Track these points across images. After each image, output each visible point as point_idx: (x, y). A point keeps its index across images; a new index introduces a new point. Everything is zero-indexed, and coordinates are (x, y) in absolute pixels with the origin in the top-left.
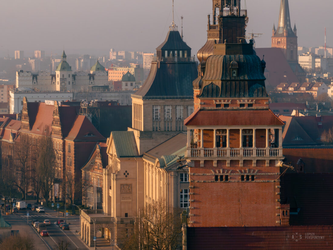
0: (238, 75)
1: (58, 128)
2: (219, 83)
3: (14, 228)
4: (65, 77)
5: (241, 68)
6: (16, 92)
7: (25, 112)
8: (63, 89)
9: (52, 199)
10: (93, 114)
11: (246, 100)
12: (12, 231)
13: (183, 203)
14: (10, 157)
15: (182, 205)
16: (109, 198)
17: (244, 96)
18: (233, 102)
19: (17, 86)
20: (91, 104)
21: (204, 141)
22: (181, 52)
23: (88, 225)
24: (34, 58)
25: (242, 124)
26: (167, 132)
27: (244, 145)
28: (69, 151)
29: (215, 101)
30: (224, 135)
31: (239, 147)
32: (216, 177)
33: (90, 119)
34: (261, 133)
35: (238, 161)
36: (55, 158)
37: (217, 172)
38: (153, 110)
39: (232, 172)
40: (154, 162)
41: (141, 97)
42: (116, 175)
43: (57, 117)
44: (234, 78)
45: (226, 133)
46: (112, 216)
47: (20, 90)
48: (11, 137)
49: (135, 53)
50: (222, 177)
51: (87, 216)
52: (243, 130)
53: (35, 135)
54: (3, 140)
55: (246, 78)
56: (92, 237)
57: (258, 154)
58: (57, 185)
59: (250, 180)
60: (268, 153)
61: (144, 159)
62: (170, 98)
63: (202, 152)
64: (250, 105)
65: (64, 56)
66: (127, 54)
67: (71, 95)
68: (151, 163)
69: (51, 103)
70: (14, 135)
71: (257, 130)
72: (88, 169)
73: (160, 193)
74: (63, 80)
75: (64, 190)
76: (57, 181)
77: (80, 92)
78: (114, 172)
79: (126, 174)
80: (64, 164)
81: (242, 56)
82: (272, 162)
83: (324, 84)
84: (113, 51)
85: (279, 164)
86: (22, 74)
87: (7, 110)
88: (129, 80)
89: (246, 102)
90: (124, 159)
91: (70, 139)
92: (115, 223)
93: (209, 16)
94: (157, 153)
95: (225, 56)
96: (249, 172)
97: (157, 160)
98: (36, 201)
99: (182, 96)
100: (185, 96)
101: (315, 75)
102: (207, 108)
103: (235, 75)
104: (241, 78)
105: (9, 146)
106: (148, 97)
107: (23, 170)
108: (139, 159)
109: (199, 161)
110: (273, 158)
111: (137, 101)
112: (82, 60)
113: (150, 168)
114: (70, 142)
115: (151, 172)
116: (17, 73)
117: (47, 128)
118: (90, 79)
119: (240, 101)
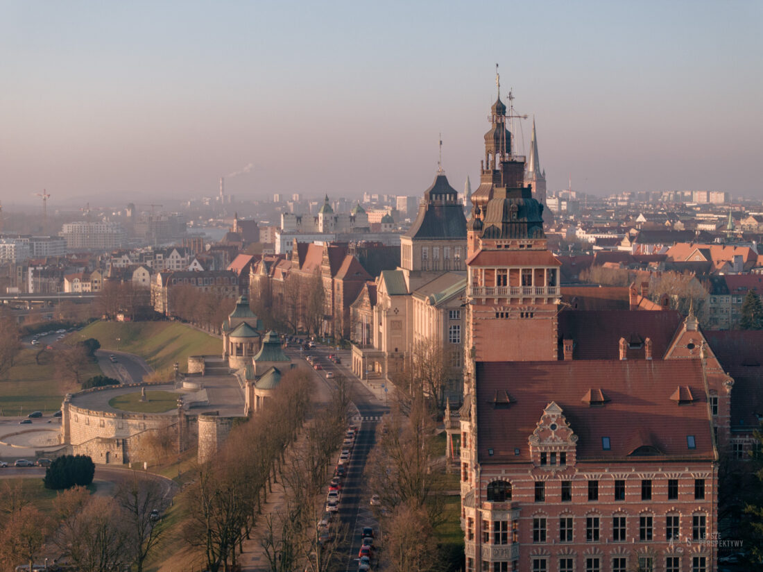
0: (518, 217)
1: (327, 268)
2: (500, 225)
3: (294, 361)
4: (327, 219)
5: (521, 211)
6: (282, 233)
7: (295, 253)
8: (326, 231)
9: (321, 334)
10: (361, 254)
11: (525, 242)
12: (292, 365)
13: (452, 339)
14: (281, 294)
15: (451, 340)
16: (380, 334)
17: (523, 237)
18: (513, 243)
19: (282, 228)
20: (359, 245)
21: (486, 280)
22: (448, 195)
23: (360, 359)
24: (292, 201)
25: (521, 264)
26: (435, 271)
27: (524, 284)
28: (338, 289)
29: (496, 242)
30: (505, 274)
31: (518, 285)
32: (497, 314)
33: (358, 259)
34: (539, 273)
35: (518, 299)
36: (324, 296)
37: (498, 309)
38: (422, 250)
39: (512, 309)
40: (424, 300)
41: (410, 238)
42: (387, 312)
43: (326, 257)
44: (514, 221)
45: (506, 272)
46: (383, 351)
47: (285, 231)
48: (282, 276)
49: (388, 197)
50: (502, 314)
51: (359, 351)
52: (523, 270)
53: (305, 273)
54: (274, 278)
55: (526, 220)
56: (364, 371)
57: (537, 292)
58: (326, 322)
59: (529, 317)
60: (546, 291)
61: (413, 297)
62: (438, 239)
63: (484, 291)
64: (529, 246)
65: (327, 199)
66: (381, 197)
67: (334, 236)
68: (420, 300)
69: (320, 243)
70: (284, 274)
71: (536, 270)
72: (356, 306)
73: (430, 330)
74: (325, 221)
75: (333, 327)
76: (327, 318)
77: (343, 233)
78: (384, 309)
79: (396, 311)
80: (333, 301)
81: (521, 200)
82: (550, 300)
83: (572, 225)
84: (368, 194)
85: (557, 302)
86: (286, 216)
87: (272, 250)
88: (388, 222)
89: (526, 243)
90: (394, 296)
91: (339, 278)
92: (386, 357)
93: (482, 162)
94: (426, 292)
95: (505, 200)
96: (529, 309)
97: (427, 298)
98: (307, 336)
99: (449, 238)
100: (452, 237)
101: (561, 217)
102: (488, 248)
103: (515, 217)
104: (521, 220)
105: (280, 284)
106: (417, 238)
107: (294, 307)
108: (409, 296)
109: (481, 299)
110: (551, 296)
111: (406, 242)
112: (338, 203)
113: (420, 305)
114: (339, 281)
115: (420, 310)
116: (282, 216)
117: (317, 268)
118: (351, 221)
119: (520, 242)
